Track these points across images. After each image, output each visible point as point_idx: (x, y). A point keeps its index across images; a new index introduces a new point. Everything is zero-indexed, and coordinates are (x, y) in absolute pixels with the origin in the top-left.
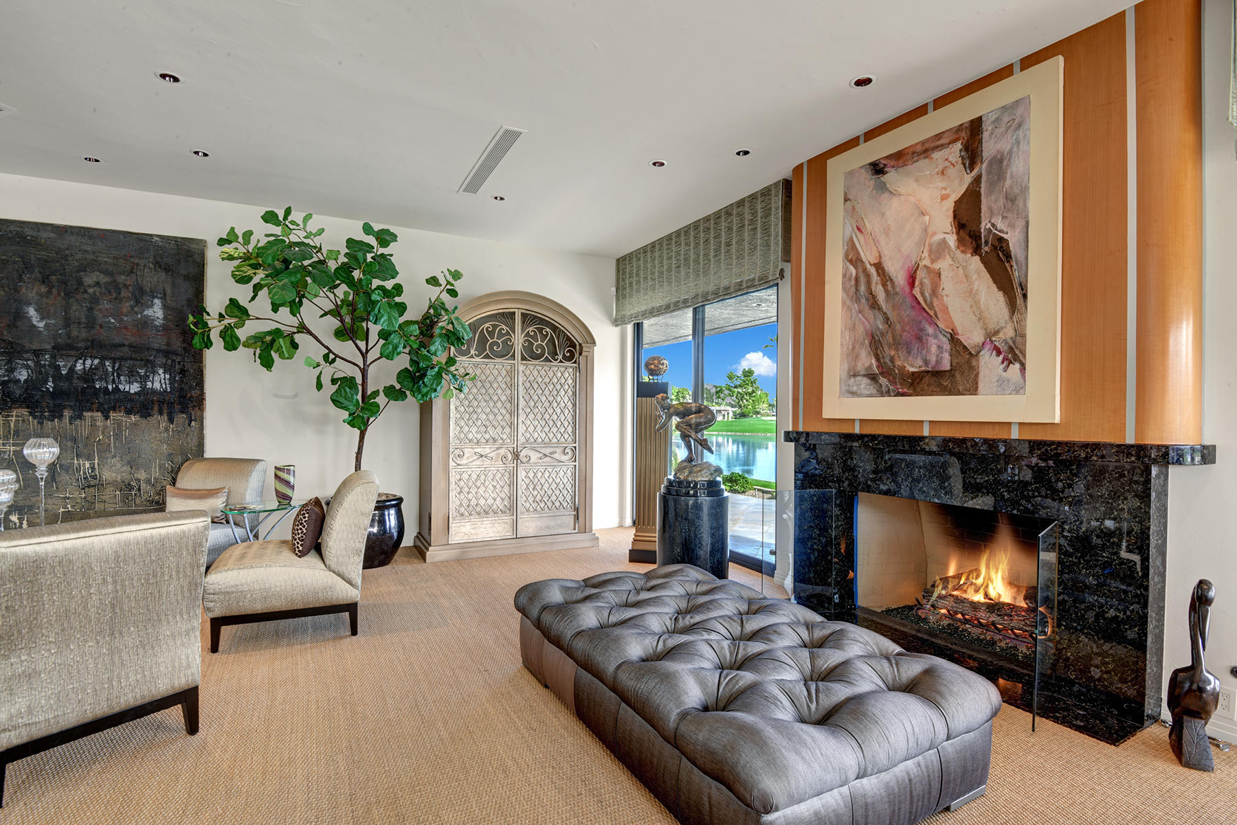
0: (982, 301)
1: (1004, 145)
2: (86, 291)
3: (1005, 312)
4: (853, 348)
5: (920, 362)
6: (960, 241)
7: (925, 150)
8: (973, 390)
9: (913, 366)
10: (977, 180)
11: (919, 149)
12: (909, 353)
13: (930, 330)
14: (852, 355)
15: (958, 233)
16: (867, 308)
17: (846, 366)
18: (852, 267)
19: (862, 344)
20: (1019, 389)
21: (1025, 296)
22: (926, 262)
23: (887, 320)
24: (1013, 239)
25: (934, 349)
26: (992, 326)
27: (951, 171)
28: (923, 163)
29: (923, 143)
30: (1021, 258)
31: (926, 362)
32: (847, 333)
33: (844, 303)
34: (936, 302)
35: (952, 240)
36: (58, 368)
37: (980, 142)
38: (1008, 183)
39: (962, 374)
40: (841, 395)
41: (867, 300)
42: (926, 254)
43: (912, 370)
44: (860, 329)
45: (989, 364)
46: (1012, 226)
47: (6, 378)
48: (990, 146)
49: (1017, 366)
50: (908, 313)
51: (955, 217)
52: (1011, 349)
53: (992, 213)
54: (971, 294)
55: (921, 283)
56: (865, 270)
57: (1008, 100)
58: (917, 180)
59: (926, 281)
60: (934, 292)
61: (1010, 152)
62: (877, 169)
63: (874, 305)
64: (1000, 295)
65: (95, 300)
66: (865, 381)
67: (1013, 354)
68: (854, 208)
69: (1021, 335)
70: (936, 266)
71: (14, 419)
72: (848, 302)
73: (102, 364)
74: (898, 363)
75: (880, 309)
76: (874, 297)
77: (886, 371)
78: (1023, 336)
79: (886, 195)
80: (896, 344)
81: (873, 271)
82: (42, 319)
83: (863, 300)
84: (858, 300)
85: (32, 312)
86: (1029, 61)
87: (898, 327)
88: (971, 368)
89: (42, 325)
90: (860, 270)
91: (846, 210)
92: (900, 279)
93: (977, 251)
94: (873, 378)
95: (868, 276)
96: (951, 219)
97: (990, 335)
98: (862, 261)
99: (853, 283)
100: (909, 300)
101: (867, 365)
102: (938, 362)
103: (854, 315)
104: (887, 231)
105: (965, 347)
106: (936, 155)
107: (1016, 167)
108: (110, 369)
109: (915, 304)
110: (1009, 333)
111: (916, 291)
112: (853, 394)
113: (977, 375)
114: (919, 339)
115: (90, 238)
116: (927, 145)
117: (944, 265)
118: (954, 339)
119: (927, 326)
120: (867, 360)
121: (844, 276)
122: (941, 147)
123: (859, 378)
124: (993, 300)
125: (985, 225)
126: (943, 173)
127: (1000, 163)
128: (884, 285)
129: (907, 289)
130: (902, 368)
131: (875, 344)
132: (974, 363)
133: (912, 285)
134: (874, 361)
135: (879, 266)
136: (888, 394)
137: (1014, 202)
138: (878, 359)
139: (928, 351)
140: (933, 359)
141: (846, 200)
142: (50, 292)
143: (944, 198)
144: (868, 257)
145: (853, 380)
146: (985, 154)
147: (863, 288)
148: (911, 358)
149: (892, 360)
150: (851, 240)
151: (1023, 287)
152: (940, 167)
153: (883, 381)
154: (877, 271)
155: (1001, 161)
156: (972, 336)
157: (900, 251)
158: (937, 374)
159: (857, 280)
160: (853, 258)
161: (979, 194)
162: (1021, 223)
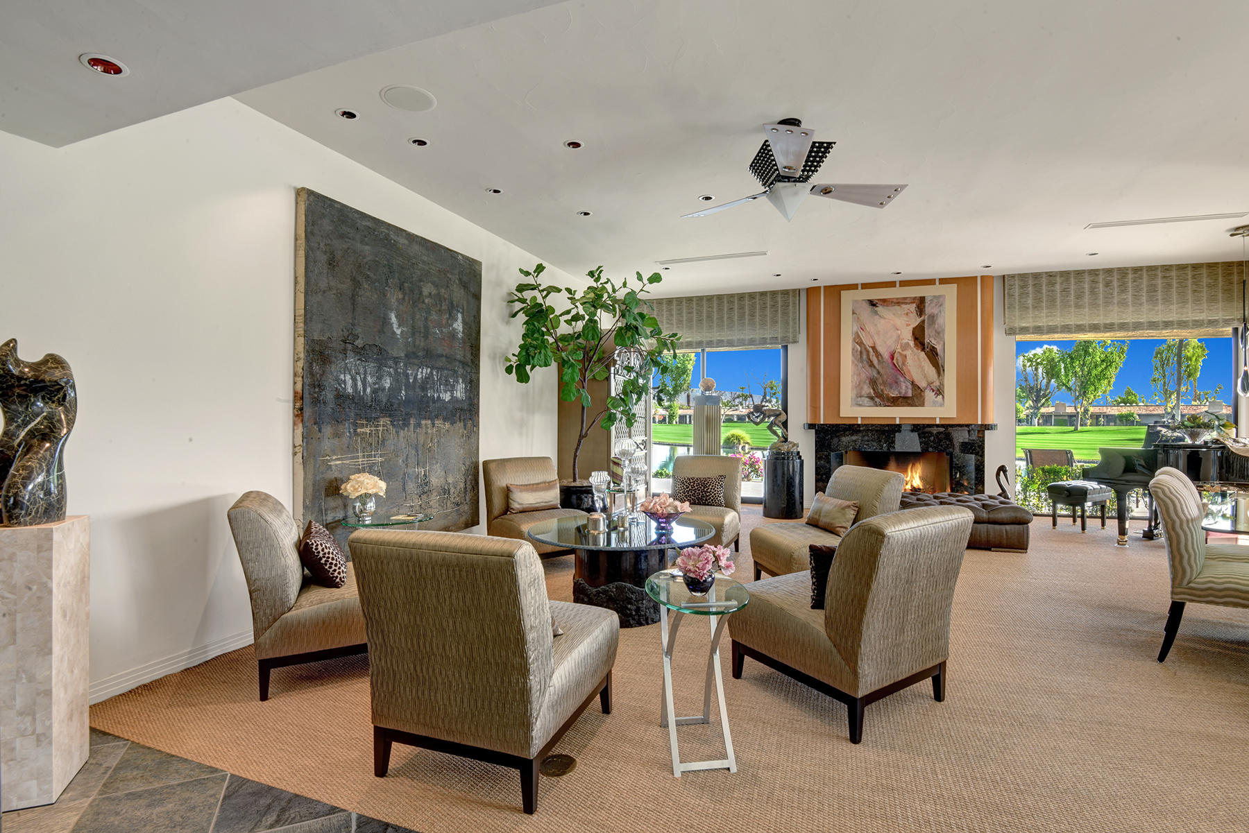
0: (926, 370)
1: (935, 311)
2: (423, 302)
3: (936, 376)
4: (859, 384)
5: (897, 393)
6: (916, 344)
7: (899, 302)
8: (922, 405)
9: (894, 394)
10: (923, 322)
11: (895, 301)
12: (891, 388)
13: (902, 379)
14: (859, 387)
15: (914, 341)
16: (867, 366)
17: (855, 392)
18: (858, 346)
19: (865, 382)
20: (942, 405)
21: (944, 370)
22: (899, 350)
23: (879, 373)
24: (939, 348)
25: (904, 387)
26: (930, 380)
27: (911, 315)
28: (897, 307)
29: (897, 299)
30: (942, 356)
31: (900, 393)
32: (855, 377)
33: (853, 362)
34: (904, 368)
35: (912, 343)
36: (407, 376)
37: (924, 307)
38: (936, 326)
39: (917, 398)
40: (852, 405)
41: (868, 362)
42: (899, 347)
43: (893, 395)
44: (863, 376)
45: (929, 395)
46: (938, 343)
47: (377, 386)
48: (929, 309)
49: (941, 396)
50: (890, 371)
51: (913, 334)
52: (938, 390)
53: (930, 336)
54: (921, 367)
55: (897, 359)
56: (866, 348)
57: (937, 294)
58: (894, 314)
59: (899, 358)
60: (903, 364)
61: (937, 314)
62: (872, 303)
63: (871, 365)
64: (934, 368)
65: (428, 311)
66: (867, 399)
67: (939, 392)
68: (858, 318)
69: (942, 385)
70: (904, 353)
71: (381, 428)
72: (856, 362)
73: (431, 373)
74: (885, 392)
75: (875, 367)
76: (871, 362)
77: (879, 395)
78: (943, 385)
79: (878, 317)
80: (884, 383)
81: (871, 350)
82: (399, 326)
83: (865, 362)
84: (862, 362)
85: (394, 319)
86: (944, 281)
87: (885, 377)
88: (921, 396)
89: (398, 332)
90: (863, 348)
91: (853, 318)
92: (886, 356)
93: (923, 349)
94: (872, 398)
95: (868, 352)
96: (911, 334)
97: (929, 384)
98: (863, 344)
99: (859, 353)
100: (891, 365)
101: (868, 392)
102: (906, 393)
103: (860, 368)
104: (878, 333)
105: (919, 387)
106: (904, 306)
107: (940, 321)
108: (436, 379)
109: (894, 367)
110: (937, 383)
111: (895, 361)
112: (860, 405)
113: (924, 399)
114: (897, 383)
115: (427, 249)
116: (899, 301)
117: (908, 353)
118: (913, 383)
119: (900, 377)
120: (867, 390)
121: (853, 349)
122: (906, 303)
123: (863, 398)
124: (931, 371)
125: (927, 340)
126: (907, 314)
127: (933, 318)
128: (877, 357)
129: (890, 360)
130: (887, 395)
131: (873, 382)
132: (922, 394)
133: (893, 359)
134: (872, 391)
135: (874, 348)
136: (880, 405)
137: (939, 334)
138: (874, 390)
139: (901, 388)
140: (903, 392)
141: (853, 313)
142: (404, 299)
143: (908, 325)
144: (868, 343)
145: (859, 399)
146: (926, 312)
147: (865, 357)
148: (892, 391)
149: (882, 390)
150: (857, 333)
151: (943, 367)
152: (906, 312)
153: (877, 399)
154: (873, 350)
155: (933, 317)
156: (923, 384)
157: (885, 343)
158: (905, 398)
159: (861, 352)
160: (858, 341)
161: (924, 327)
162: (942, 343)
